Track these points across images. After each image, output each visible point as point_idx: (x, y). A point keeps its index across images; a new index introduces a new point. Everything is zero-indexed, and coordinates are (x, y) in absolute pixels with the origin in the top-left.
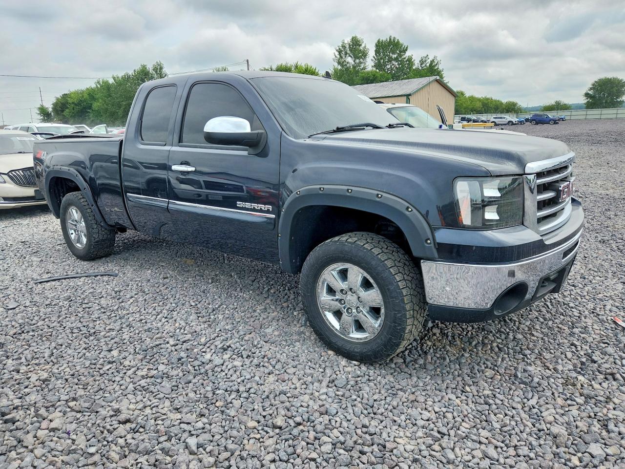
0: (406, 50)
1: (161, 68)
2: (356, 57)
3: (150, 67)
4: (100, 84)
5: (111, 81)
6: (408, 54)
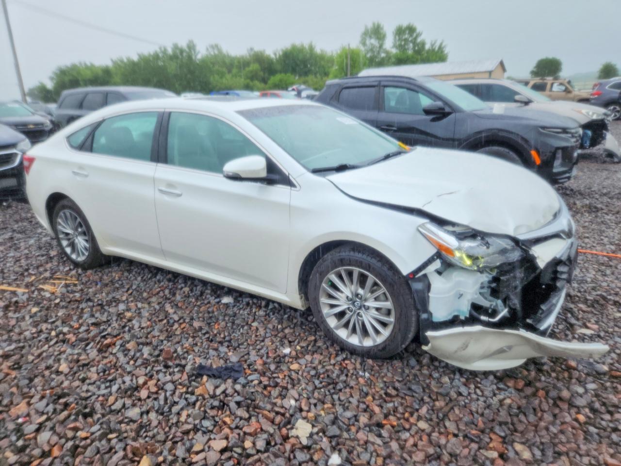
0: (422, 34)
1: (194, 46)
2: (378, 39)
3: (184, 45)
6: (422, 37)
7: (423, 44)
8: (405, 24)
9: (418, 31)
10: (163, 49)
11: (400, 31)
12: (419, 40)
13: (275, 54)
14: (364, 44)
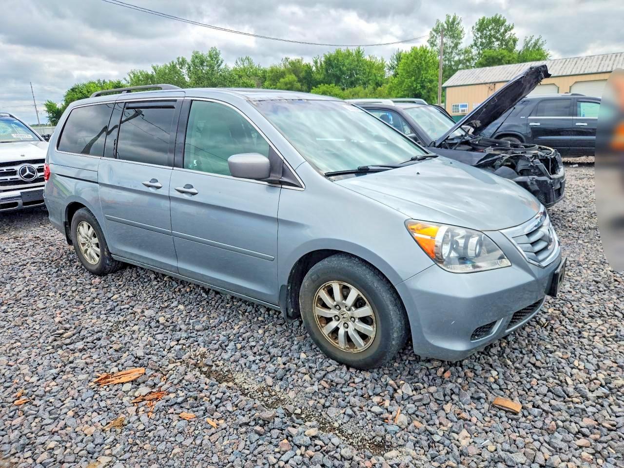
0: (512, 28)
1: (217, 54)
2: (452, 37)
3: (205, 53)
4: (134, 74)
5: (150, 71)
6: (513, 31)
7: (515, 41)
8: (489, 17)
9: (507, 24)
10: (181, 60)
11: (482, 26)
12: (507, 36)
13: (316, 63)
14: (433, 44)
